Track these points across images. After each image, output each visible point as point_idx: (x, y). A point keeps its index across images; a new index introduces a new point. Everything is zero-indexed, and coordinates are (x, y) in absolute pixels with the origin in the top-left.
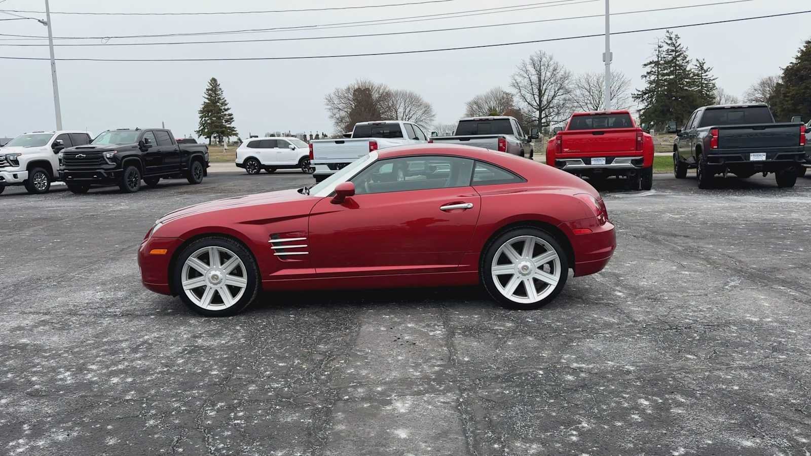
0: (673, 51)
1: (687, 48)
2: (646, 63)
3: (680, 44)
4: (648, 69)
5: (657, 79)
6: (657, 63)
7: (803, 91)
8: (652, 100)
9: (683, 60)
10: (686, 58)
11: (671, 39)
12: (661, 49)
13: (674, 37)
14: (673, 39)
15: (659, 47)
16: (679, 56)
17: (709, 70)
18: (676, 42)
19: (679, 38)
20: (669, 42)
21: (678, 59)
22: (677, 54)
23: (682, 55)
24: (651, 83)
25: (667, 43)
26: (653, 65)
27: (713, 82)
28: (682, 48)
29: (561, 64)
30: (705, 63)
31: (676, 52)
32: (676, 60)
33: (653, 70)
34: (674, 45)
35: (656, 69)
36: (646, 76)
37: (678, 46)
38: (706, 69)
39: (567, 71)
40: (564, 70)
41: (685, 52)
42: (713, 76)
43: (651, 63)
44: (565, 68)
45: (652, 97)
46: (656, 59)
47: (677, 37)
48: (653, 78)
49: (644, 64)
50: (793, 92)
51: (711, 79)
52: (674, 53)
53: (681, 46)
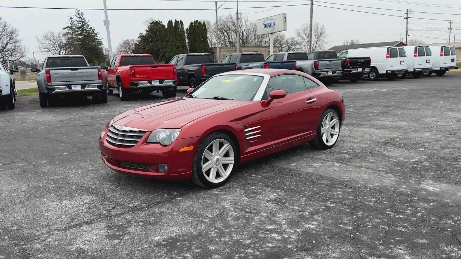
0: (81, 21)
1: (89, 21)
2: (65, 27)
3: (84, 18)
4: (66, 30)
5: (72, 37)
6: (71, 28)
7: (152, 48)
8: (71, 49)
9: (88, 27)
10: (89, 26)
11: (79, 14)
12: (72, 20)
13: (81, 14)
14: (80, 14)
15: (71, 18)
16: (85, 24)
17: (97, 34)
18: (82, 17)
19: (83, 14)
20: (78, 16)
21: (84, 26)
22: (83, 23)
23: (86, 24)
24: (69, 39)
25: (77, 17)
26: (69, 29)
27: (101, 40)
28: (86, 20)
29: (8, 23)
30: (95, 30)
31: (83, 22)
32: (83, 27)
33: (69, 31)
34: (81, 18)
35: (71, 31)
36: (65, 35)
37: (83, 19)
38: (96, 33)
39: (14, 28)
40: (11, 27)
41: (88, 22)
42: (100, 37)
43: (67, 27)
44: (12, 26)
45: (70, 47)
46: (70, 25)
47: (82, 14)
48: (70, 36)
49: (63, 27)
50: (148, 48)
51: (100, 39)
52: (82, 22)
53: (85, 19)
